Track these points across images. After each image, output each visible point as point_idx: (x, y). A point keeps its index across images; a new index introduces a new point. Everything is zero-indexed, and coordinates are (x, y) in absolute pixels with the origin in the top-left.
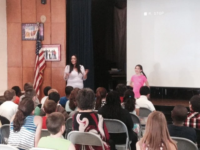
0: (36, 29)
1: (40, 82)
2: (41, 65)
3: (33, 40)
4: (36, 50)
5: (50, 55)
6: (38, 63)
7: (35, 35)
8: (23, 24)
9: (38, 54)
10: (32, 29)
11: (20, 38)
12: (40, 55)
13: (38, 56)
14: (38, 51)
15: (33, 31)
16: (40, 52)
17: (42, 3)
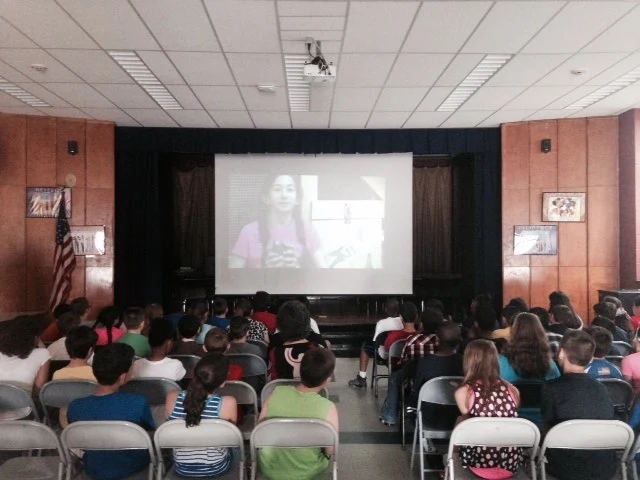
0: (55, 198)
1: (64, 293)
2: (67, 262)
3: (50, 217)
4: (57, 235)
5: (82, 245)
6: (62, 261)
7: (54, 209)
8: (29, 189)
9: (61, 243)
10: (47, 198)
11: (23, 214)
12: (64, 246)
13: (60, 247)
14: (62, 238)
15: (49, 201)
16: (66, 239)
17: (69, 152)
